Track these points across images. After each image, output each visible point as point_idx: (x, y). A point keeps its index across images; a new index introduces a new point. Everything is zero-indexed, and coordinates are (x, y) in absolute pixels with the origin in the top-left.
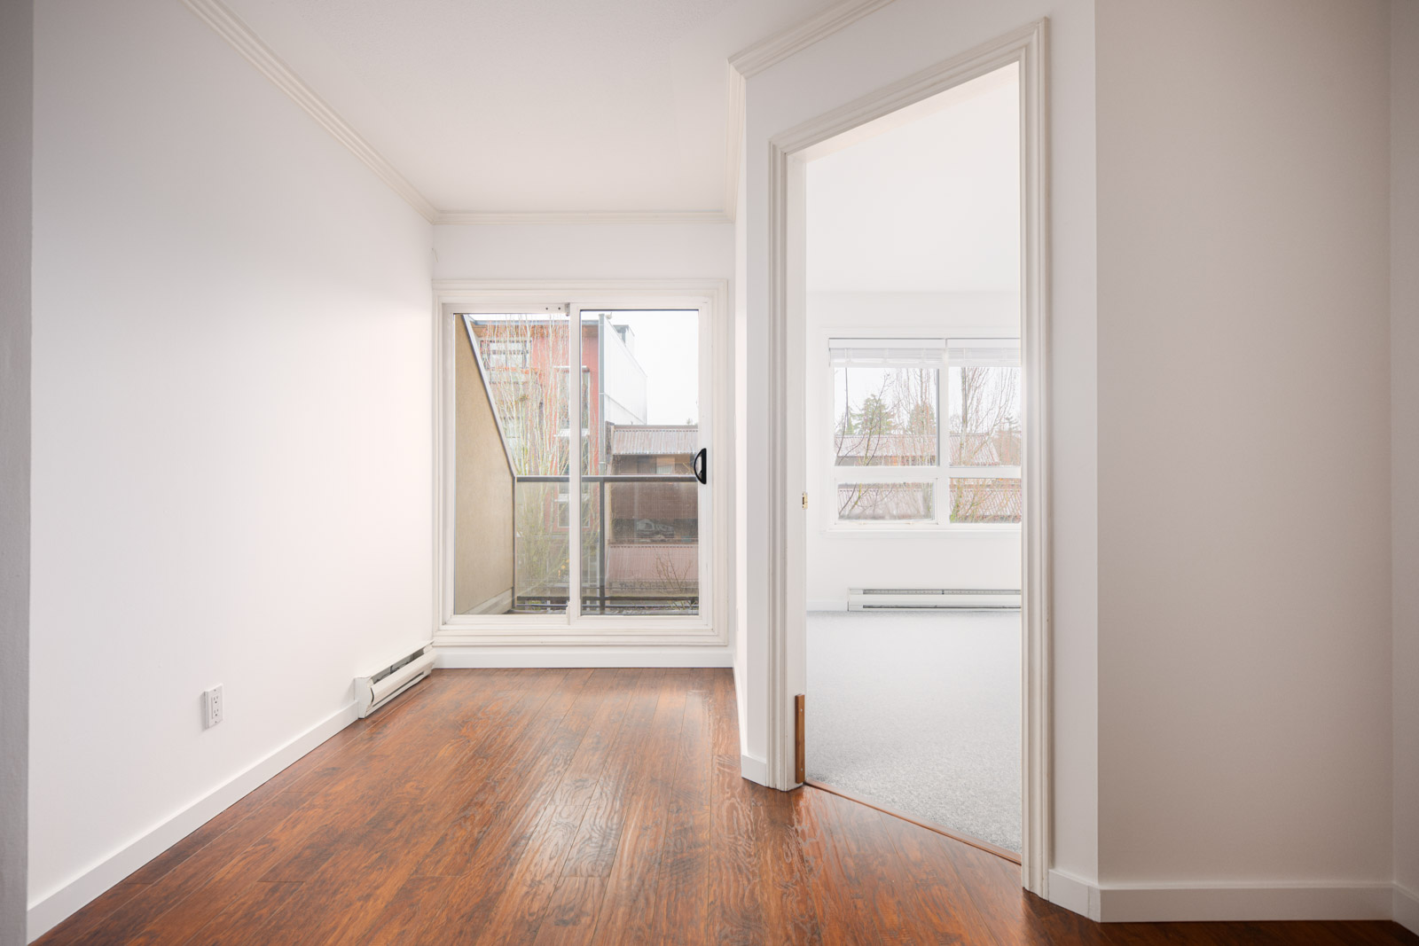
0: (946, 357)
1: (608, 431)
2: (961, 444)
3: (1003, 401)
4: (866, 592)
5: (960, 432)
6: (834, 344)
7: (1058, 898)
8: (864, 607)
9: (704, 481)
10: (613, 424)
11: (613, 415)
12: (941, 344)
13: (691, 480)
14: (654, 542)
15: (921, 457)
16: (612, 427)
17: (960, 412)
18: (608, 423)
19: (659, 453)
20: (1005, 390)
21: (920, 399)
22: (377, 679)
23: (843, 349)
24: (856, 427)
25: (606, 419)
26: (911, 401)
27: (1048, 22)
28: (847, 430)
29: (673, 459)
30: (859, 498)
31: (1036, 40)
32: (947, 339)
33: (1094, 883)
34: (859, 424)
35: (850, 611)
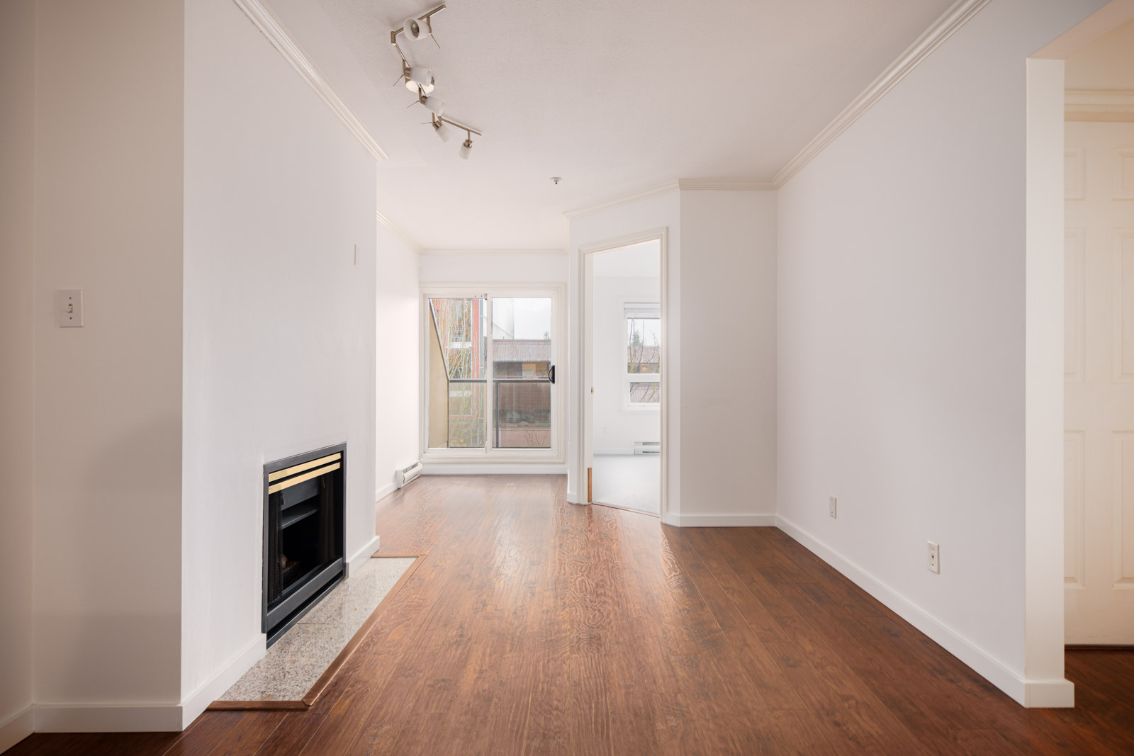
6: (627, 306)
7: (669, 522)
9: (553, 382)
13: (547, 381)
14: (519, 426)
19: (524, 360)
22: (405, 471)
23: (631, 309)
27: (667, 228)
29: (535, 365)
31: (664, 233)
33: (679, 515)
35: (636, 454)
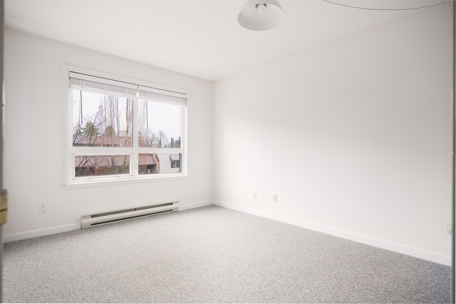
0: (137, 94)
2: (126, 140)
3: (141, 126)
4: (93, 216)
5: (126, 136)
6: (72, 75)
8: (92, 225)
12: (135, 87)
15: (111, 144)
17: (126, 129)
20: (142, 123)
21: (110, 123)
23: (79, 79)
24: (83, 133)
26: (107, 124)
28: (78, 133)
30: (86, 162)
32: (138, 85)
34: (84, 132)
35: (83, 229)
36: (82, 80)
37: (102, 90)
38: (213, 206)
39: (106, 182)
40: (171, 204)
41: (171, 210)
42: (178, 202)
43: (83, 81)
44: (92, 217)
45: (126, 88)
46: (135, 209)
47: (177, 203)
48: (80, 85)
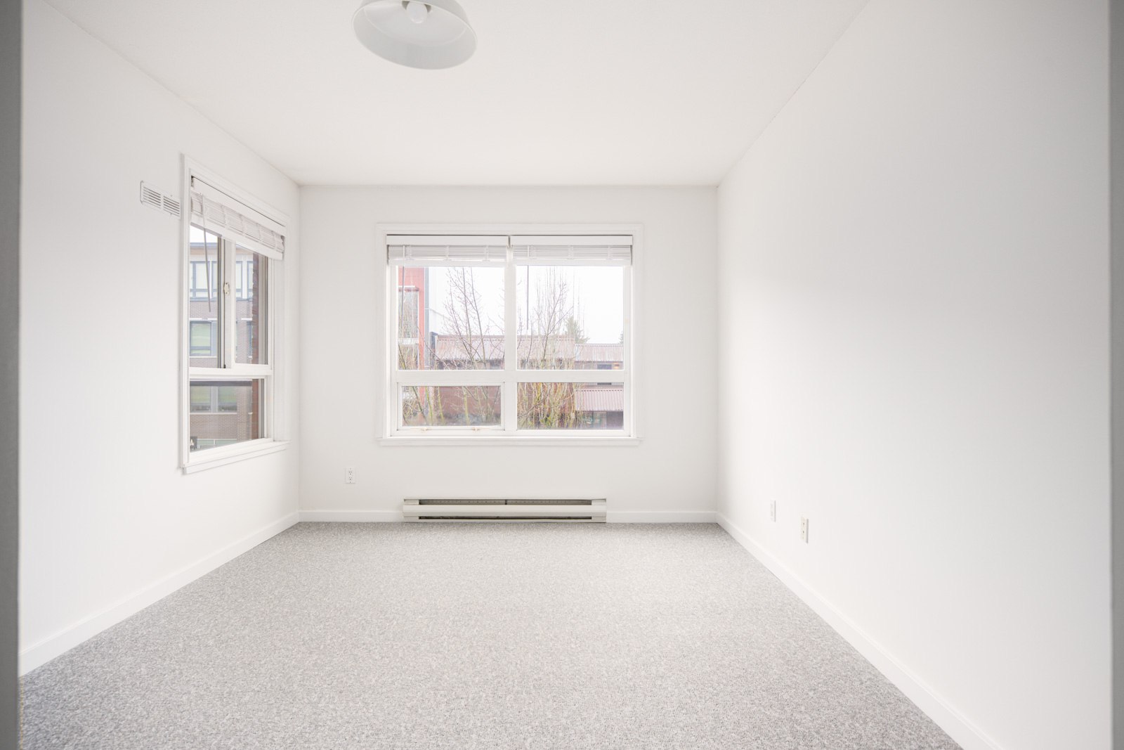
0: (509, 254)
1: (433, 339)
4: (421, 502)
6: (392, 241)
8: (420, 518)
10: (437, 334)
11: (438, 325)
12: (504, 241)
16: (436, 337)
18: (433, 334)
23: (402, 246)
25: (430, 331)
32: (510, 236)
36: (406, 246)
37: (441, 259)
38: (714, 527)
39: (447, 440)
40: (588, 502)
41: (590, 518)
42: (605, 500)
43: (408, 248)
44: (420, 504)
45: (485, 246)
46: (504, 502)
47: (603, 503)
48: (402, 256)
